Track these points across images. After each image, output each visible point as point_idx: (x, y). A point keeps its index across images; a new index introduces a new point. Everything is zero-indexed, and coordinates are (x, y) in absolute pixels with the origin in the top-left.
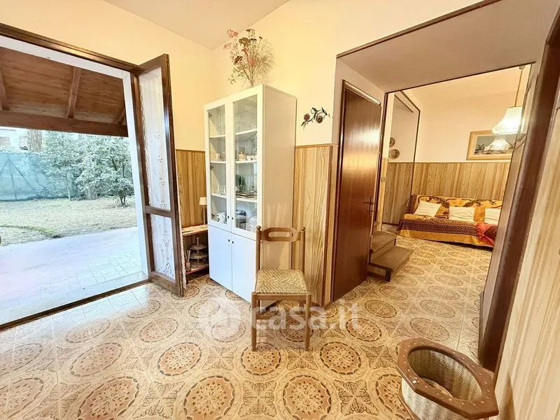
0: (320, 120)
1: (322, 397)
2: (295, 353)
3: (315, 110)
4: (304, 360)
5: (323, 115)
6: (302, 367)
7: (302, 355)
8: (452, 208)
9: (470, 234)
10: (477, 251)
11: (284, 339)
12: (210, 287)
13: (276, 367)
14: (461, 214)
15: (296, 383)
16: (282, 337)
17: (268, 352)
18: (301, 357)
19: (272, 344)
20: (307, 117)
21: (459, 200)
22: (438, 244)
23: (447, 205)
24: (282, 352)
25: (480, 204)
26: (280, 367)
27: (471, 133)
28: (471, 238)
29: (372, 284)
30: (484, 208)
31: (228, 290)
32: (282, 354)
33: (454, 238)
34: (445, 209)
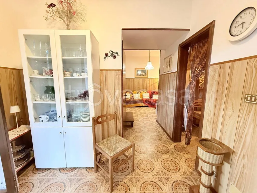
0: (115, 57)
1: (155, 186)
2: (130, 177)
3: (112, 52)
4: (136, 177)
5: (116, 55)
6: (139, 181)
7: (134, 175)
8: (134, 95)
9: (142, 102)
10: (144, 108)
11: (120, 174)
12: (41, 174)
13: (130, 190)
14: (137, 96)
15: (143, 190)
16: (118, 174)
17: (119, 186)
18: (134, 177)
19: (117, 180)
20: (107, 55)
21: (135, 92)
22: (134, 108)
23: (132, 94)
24: (124, 181)
25: (141, 92)
26: (131, 189)
27: (135, 68)
28: (142, 104)
29: (129, 130)
30: (142, 94)
31: (60, 169)
32: (125, 182)
33: (137, 105)
34: (132, 95)
